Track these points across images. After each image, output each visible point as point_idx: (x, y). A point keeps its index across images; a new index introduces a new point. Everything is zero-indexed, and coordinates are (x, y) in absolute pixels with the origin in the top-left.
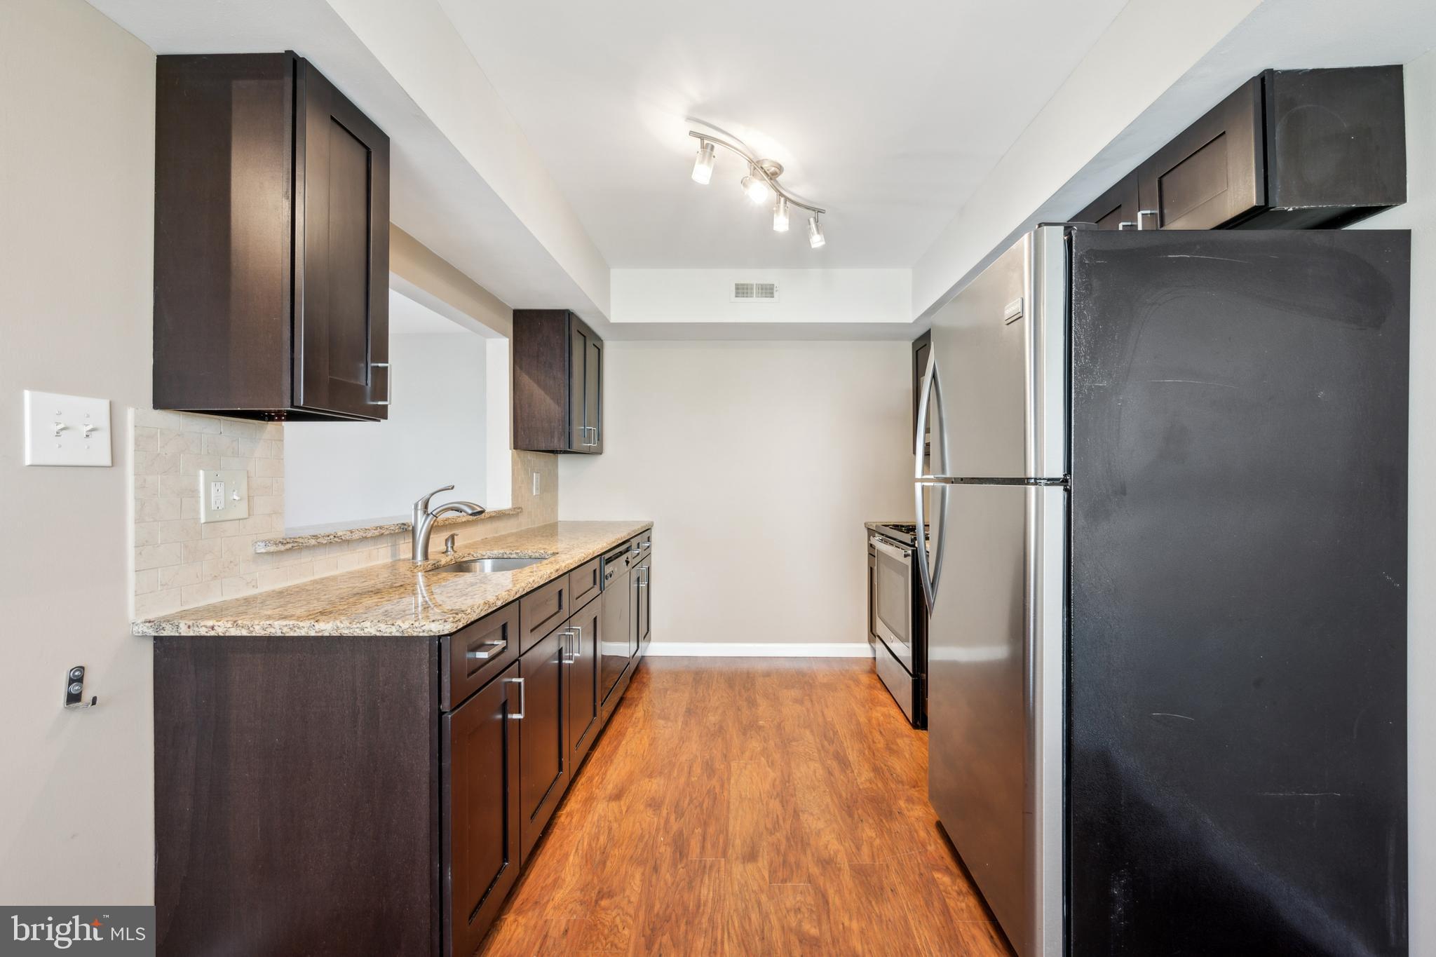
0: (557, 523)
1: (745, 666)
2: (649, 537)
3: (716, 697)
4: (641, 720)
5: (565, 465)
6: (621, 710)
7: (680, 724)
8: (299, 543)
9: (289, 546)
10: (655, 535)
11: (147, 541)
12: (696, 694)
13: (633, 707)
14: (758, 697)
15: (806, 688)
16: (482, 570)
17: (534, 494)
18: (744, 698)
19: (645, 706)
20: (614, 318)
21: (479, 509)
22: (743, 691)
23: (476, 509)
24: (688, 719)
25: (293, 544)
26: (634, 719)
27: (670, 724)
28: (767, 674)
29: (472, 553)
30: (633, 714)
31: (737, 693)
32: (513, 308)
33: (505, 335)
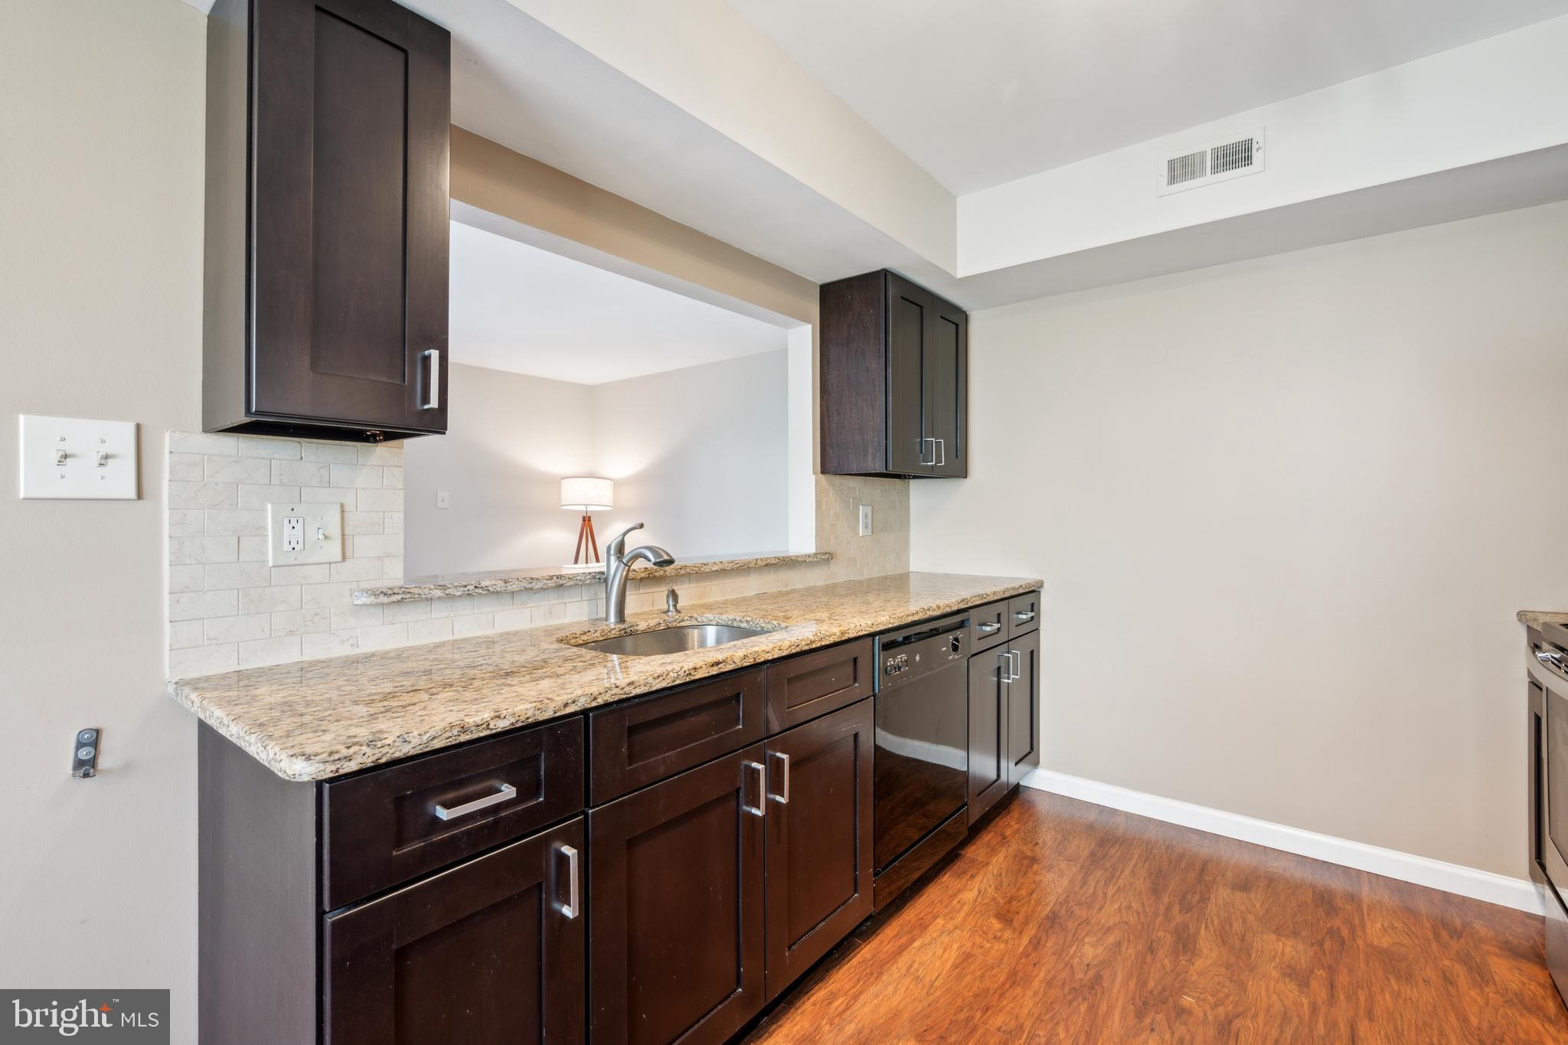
0: (908, 573)
1: (1206, 850)
2: (1032, 604)
3: (1116, 906)
4: (966, 908)
5: (919, 493)
6: (945, 879)
7: (1025, 940)
8: (415, 594)
9: (399, 597)
10: (1047, 602)
11: (186, 587)
12: (1082, 887)
13: (964, 880)
14: (1203, 932)
15: (1327, 945)
16: (702, 643)
17: (861, 535)
18: (1174, 924)
19: (985, 881)
20: (961, 273)
21: (666, 557)
22: (1176, 908)
23: (662, 557)
24: (1044, 936)
25: (404, 596)
26: (955, 902)
27: (1008, 934)
28: (1245, 883)
29: (696, 616)
30: (960, 891)
31: (1162, 909)
32: (820, 283)
33: (805, 319)
